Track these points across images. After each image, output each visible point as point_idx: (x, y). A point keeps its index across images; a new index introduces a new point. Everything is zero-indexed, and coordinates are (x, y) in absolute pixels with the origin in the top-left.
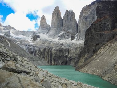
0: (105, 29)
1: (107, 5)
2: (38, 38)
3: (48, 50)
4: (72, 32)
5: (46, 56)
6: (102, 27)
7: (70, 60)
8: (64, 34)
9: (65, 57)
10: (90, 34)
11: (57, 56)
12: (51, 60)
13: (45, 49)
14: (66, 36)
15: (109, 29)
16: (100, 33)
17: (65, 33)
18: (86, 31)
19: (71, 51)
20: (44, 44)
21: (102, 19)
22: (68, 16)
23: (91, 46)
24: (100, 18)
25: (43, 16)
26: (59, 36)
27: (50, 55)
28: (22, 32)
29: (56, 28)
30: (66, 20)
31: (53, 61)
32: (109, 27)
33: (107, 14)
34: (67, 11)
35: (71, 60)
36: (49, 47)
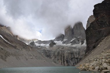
0: (104, 26)
2: (54, 45)
4: (82, 38)
5: (59, 58)
8: (76, 40)
9: (76, 58)
10: (89, 32)
11: (69, 58)
12: (64, 62)
13: (59, 53)
14: (77, 42)
16: (98, 30)
17: (76, 39)
19: (81, 53)
21: (99, 17)
23: (91, 43)
24: (97, 17)
26: (71, 42)
27: (63, 57)
28: (43, 41)
29: (68, 36)
30: (76, 29)
32: (107, 24)
36: (62, 51)
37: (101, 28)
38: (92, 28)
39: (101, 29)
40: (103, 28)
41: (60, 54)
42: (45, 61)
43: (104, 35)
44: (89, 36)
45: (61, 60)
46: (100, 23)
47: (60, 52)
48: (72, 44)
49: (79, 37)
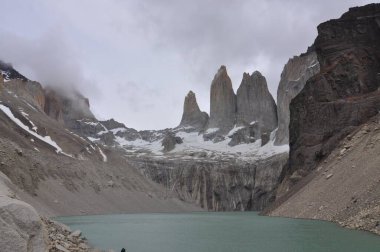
0: (348, 92)
1: (347, 31)
2: (177, 145)
3: (201, 171)
4: (263, 125)
5: (195, 186)
7: (260, 196)
8: (244, 132)
9: (246, 187)
10: (301, 110)
11: (224, 186)
13: (193, 169)
14: (247, 137)
15: (360, 89)
16: (333, 102)
18: (291, 104)
19: (261, 172)
20: (190, 157)
21: (336, 63)
22: (249, 86)
23: (308, 144)
25: (191, 92)
27: (205, 184)
28: (141, 132)
29: (220, 119)
30: (246, 97)
31: (213, 199)
32: (359, 85)
33: (348, 51)
34: (246, 75)
35: (262, 197)
36: (202, 164)
37: (341, 97)
38: (311, 97)
39: (342, 101)
40: (348, 96)
41: (198, 172)
42: (154, 195)
43: (352, 119)
44: (301, 122)
46: (336, 82)
47: (198, 167)
48: (231, 144)
49: (253, 123)
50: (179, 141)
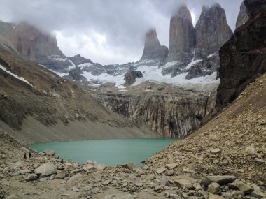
3: (157, 103)
6: (255, 37)
8: (201, 65)
10: (226, 58)
14: (204, 69)
16: (250, 52)
17: (202, 62)
20: (148, 91)
21: (257, 16)
22: (208, 19)
23: (227, 87)
27: (160, 114)
28: (106, 67)
30: (205, 30)
31: (167, 127)
34: (205, 8)
36: (158, 96)
38: (234, 47)
39: (258, 51)
40: (264, 46)
41: (154, 104)
44: (225, 68)
45: (157, 121)
47: (154, 99)
48: (188, 77)
49: (210, 56)
50: (139, 75)
